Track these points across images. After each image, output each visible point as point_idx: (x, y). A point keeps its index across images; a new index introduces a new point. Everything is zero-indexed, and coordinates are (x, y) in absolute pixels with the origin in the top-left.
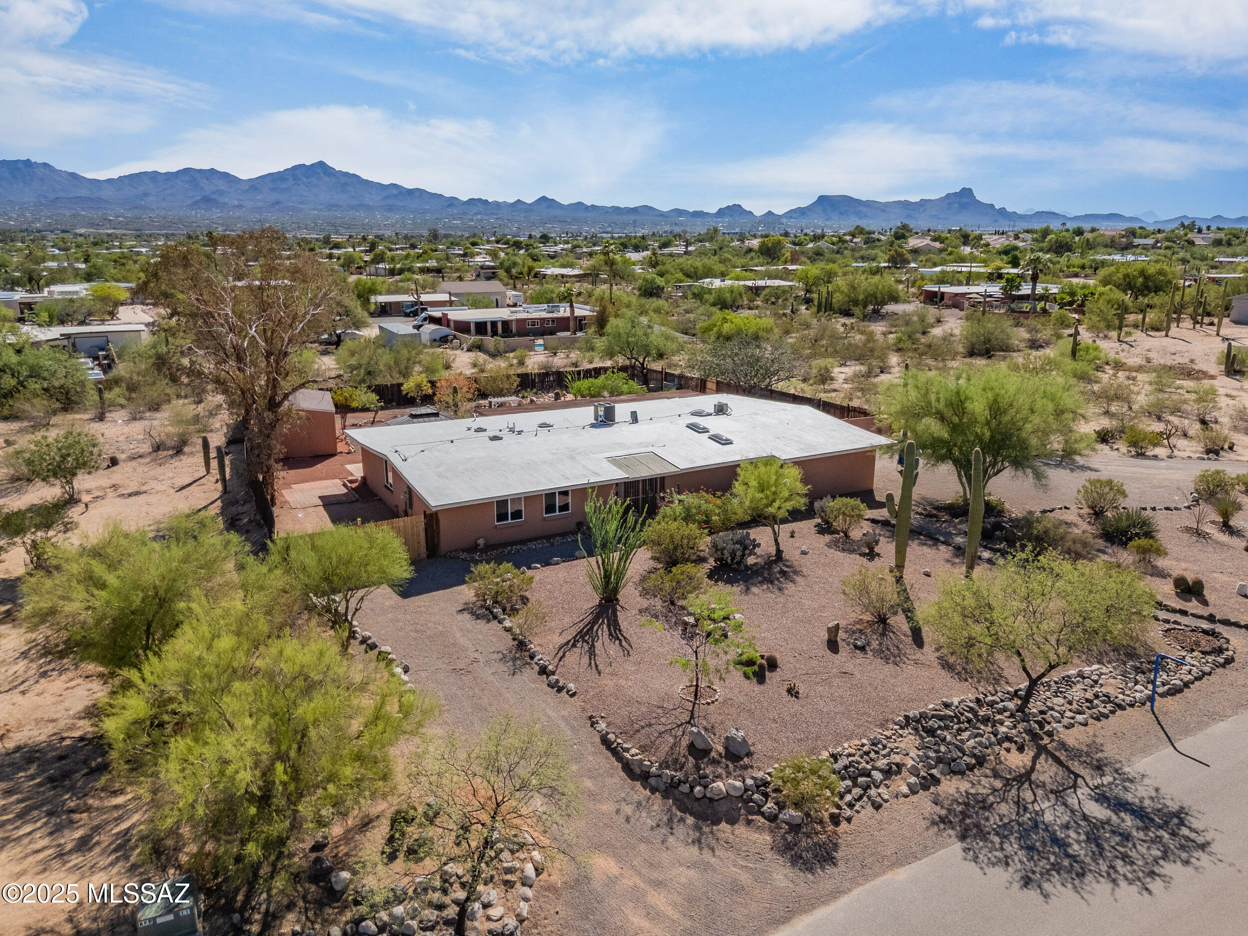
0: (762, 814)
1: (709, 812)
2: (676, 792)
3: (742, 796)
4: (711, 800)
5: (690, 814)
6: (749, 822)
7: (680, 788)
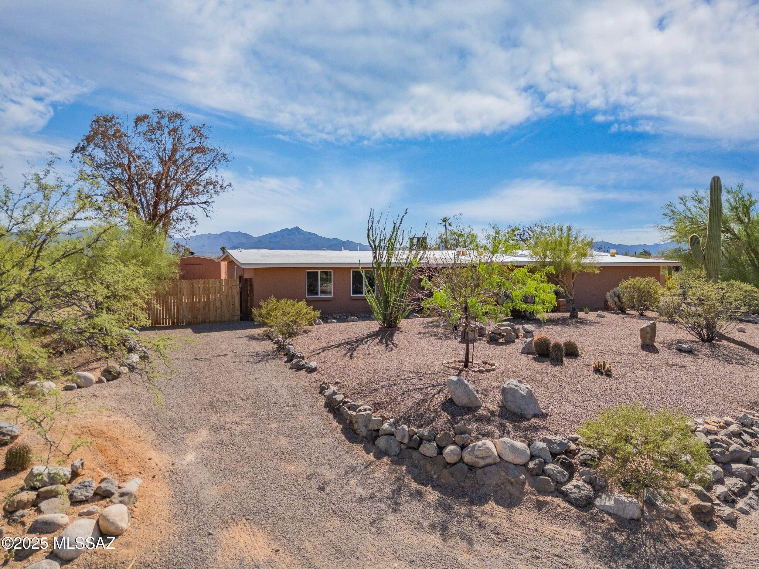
0: (565, 496)
1: (467, 484)
2: (415, 454)
3: (526, 465)
4: (471, 467)
5: (434, 487)
6: (540, 506)
7: (422, 449)
